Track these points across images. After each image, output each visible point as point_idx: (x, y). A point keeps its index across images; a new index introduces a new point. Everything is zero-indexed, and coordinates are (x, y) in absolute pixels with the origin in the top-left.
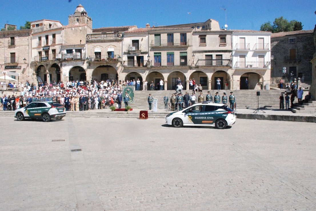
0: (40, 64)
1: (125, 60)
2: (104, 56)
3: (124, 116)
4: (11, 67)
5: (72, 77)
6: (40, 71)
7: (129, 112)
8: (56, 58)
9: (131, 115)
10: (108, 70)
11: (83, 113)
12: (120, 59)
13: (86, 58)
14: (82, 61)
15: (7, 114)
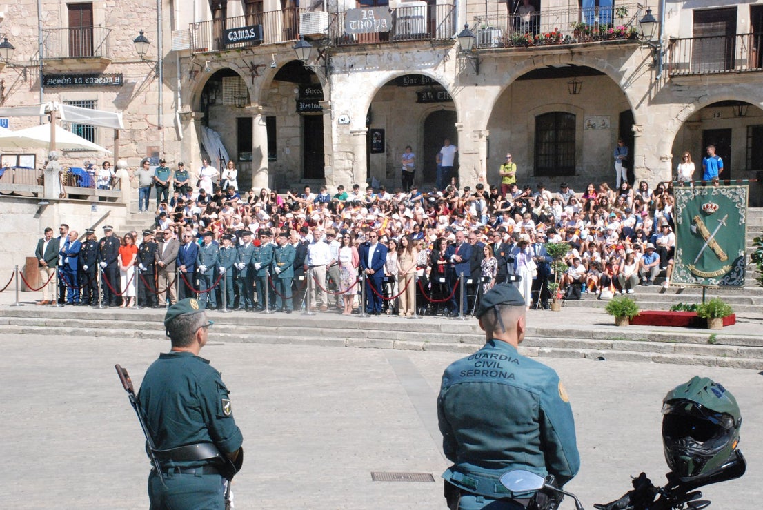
0: (217, 66)
1: (676, 36)
2: (557, 14)
3: (690, 356)
4: (72, 76)
5: (382, 131)
6: (218, 101)
7: (718, 329)
8: (304, 30)
9: (737, 354)
10: (575, 93)
11: (460, 329)
12: (649, 31)
13: (459, 32)
14: (438, 49)
15: (81, 325)
